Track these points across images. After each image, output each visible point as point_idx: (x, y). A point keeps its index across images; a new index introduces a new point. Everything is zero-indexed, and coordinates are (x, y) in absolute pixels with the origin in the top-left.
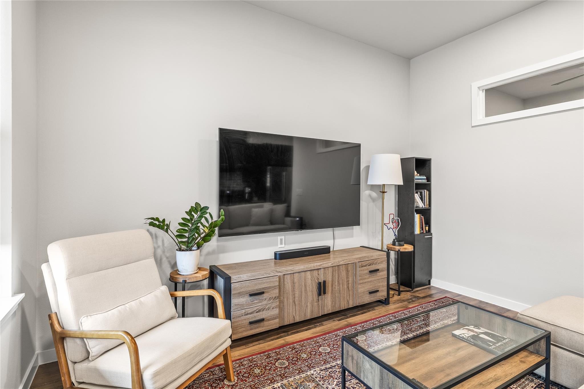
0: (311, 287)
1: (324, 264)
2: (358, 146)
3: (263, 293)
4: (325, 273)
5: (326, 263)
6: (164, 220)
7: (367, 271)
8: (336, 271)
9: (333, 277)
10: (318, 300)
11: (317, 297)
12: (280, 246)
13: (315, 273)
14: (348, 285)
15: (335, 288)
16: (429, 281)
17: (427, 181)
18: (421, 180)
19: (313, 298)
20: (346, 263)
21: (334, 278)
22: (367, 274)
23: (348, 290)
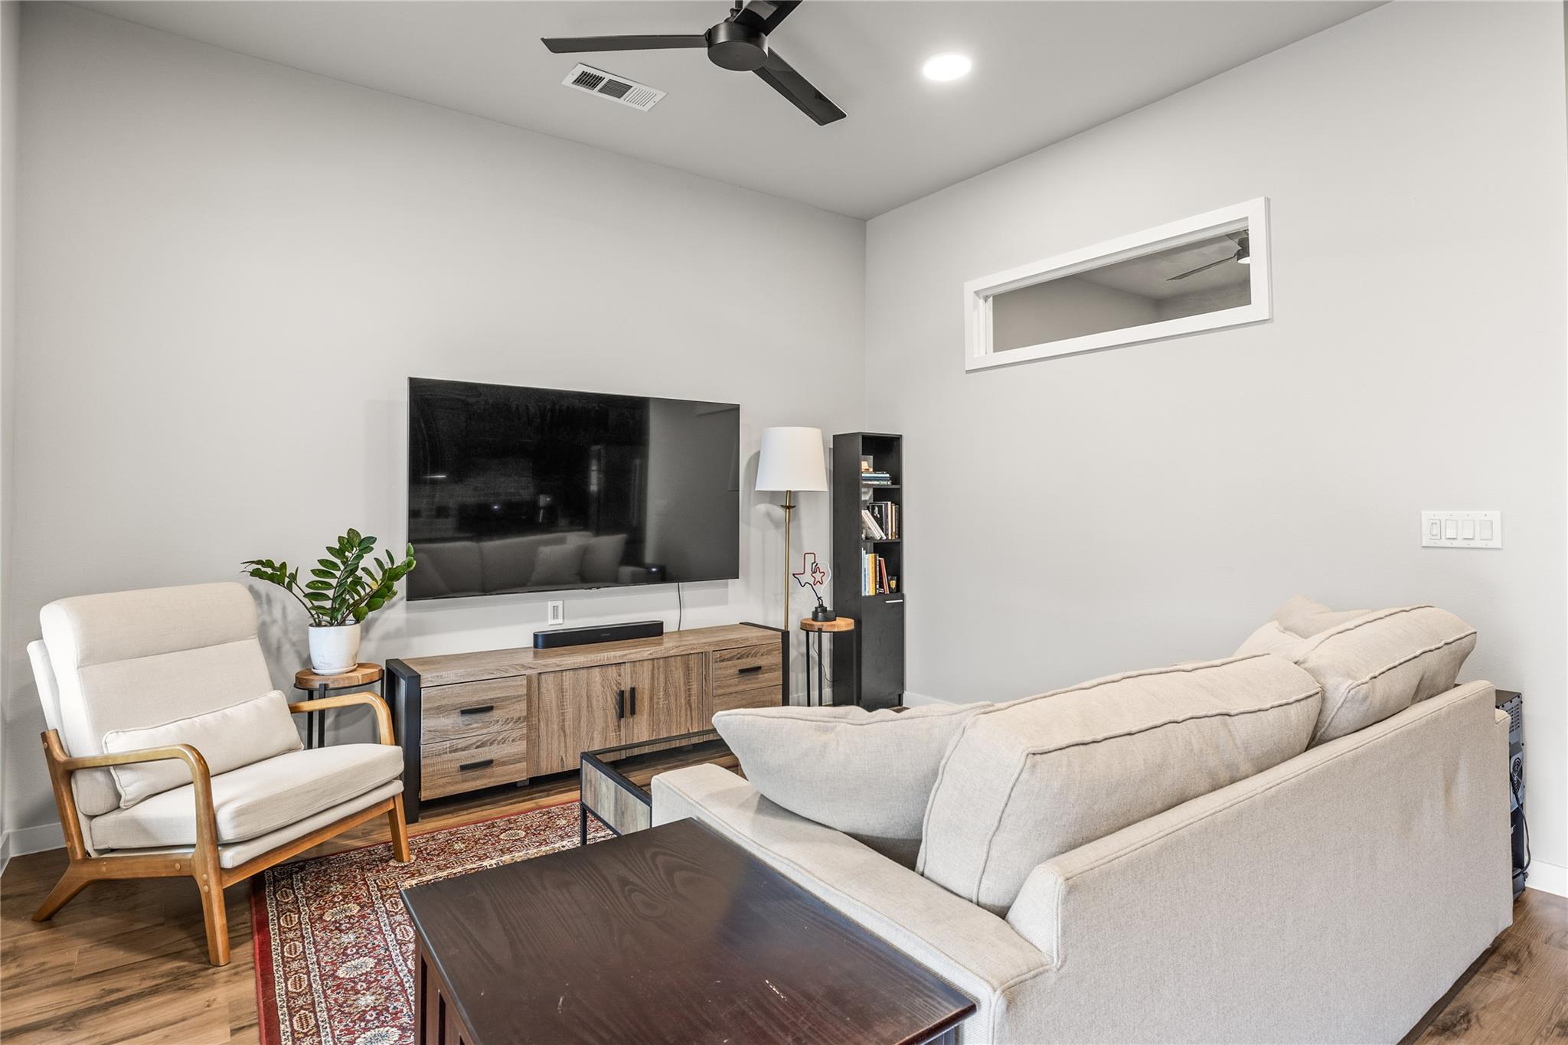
0: (601, 701)
1: (632, 653)
2: (735, 409)
3: (490, 709)
4: (633, 672)
5: (636, 652)
6: (284, 565)
7: (735, 671)
8: (661, 669)
9: (653, 680)
10: (619, 726)
11: (615, 720)
12: (551, 621)
13: (612, 672)
14: (688, 698)
15: (658, 703)
16: (900, 697)
17: (892, 484)
18: (878, 480)
19: (606, 722)
20: (683, 653)
21: (656, 682)
22: (733, 675)
23: (689, 709)
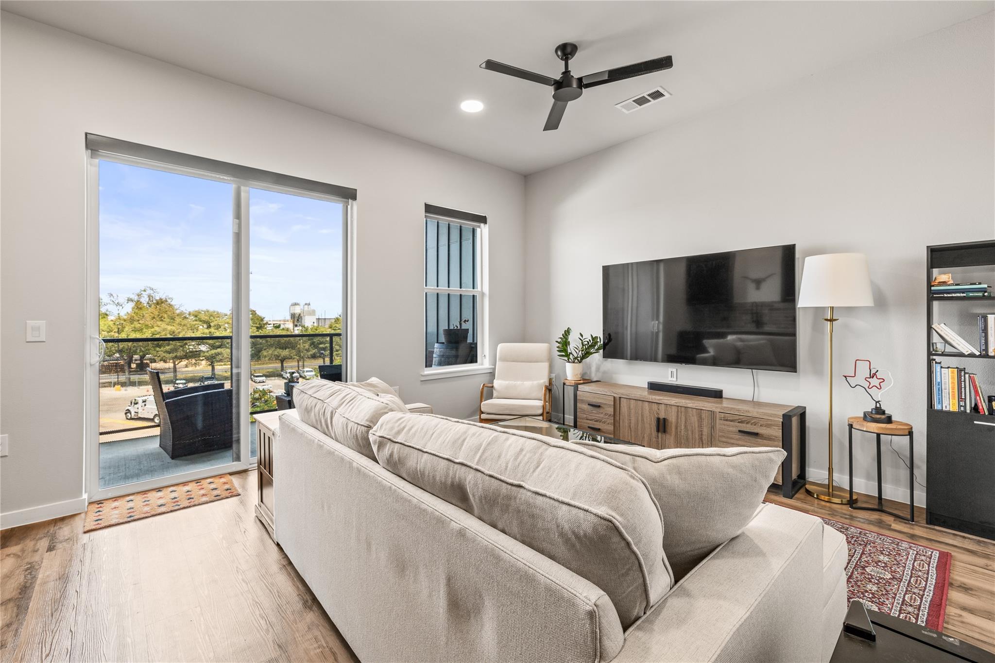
1: (664, 399)
4: (666, 410)
5: (667, 400)
8: (683, 413)
9: (678, 418)
10: (658, 436)
11: (654, 432)
12: (670, 379)
13: (655, 407)
14: (700, 436)
18: (963, 293)
19: (651, 431)
20: (697, 408)
21: (679, 420)
23: (701, 442)
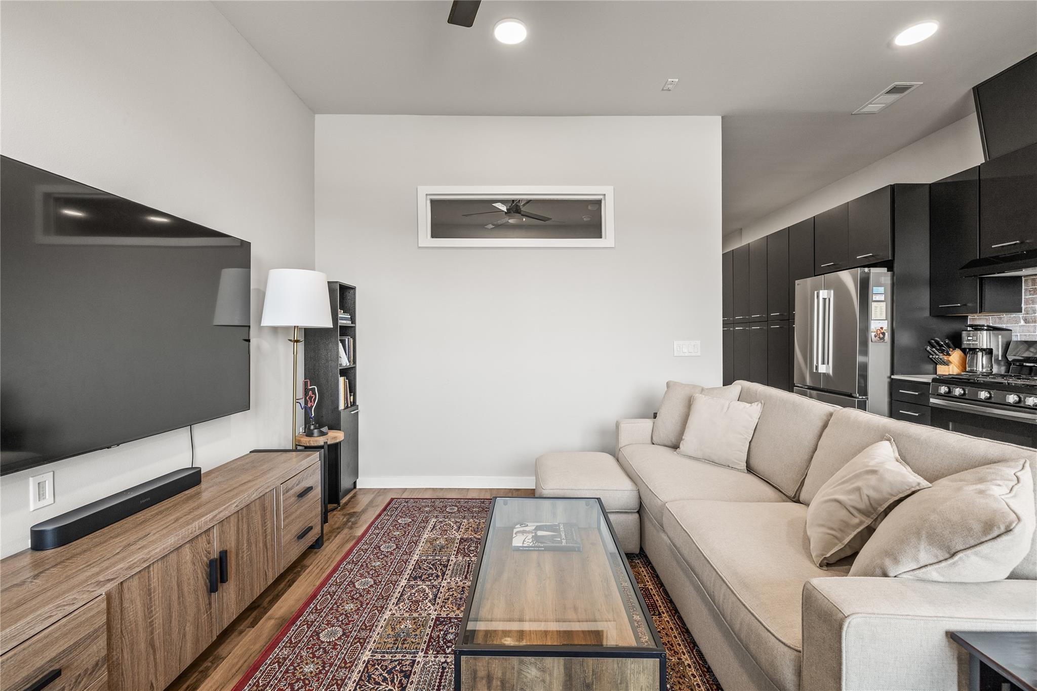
0: (192, 582)
1: (221, 512)
2: (248, 245)
3: (57, 674)
4: (221, 534)
7: (293, 499)
8: (244, 520)
9: (238, 533)
10: (210, 604)
12: (35, 504)
13: (202, 541)
14: (265, 540)
15: (242, 557)
16: (355, 483)
17: (351, 323)
18: (345, 320)
19: (198, 606)
20: (261, 494)
21: (240, 536)
22: (294, 502)
23: (265, 550)
